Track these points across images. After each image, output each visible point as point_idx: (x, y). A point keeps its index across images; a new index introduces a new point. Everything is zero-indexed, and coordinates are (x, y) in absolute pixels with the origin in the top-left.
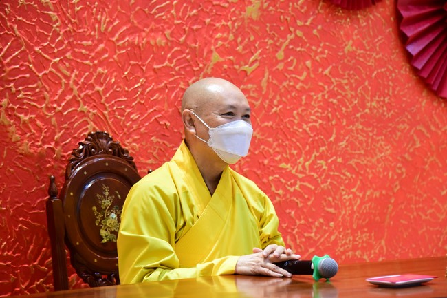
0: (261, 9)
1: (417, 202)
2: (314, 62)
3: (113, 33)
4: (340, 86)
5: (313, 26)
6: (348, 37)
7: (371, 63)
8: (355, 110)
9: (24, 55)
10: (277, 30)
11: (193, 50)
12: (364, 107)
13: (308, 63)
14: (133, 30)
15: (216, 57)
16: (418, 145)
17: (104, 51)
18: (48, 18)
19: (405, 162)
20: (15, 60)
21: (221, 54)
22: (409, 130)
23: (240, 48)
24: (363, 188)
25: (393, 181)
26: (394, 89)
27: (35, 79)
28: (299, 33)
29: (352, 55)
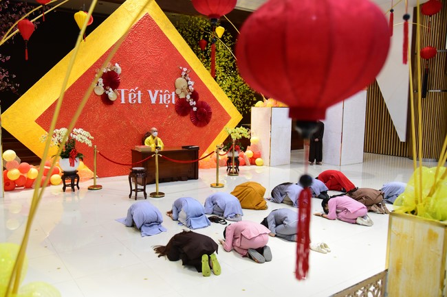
5: (178, 118)
6: (183, 119)
7: (187, 122)
16: (193, 132)
19: (192, 134)
22: (192, 130)
23: (168, 121)
26: (190, 125)
28: (176, 119)
29: (184, 121)
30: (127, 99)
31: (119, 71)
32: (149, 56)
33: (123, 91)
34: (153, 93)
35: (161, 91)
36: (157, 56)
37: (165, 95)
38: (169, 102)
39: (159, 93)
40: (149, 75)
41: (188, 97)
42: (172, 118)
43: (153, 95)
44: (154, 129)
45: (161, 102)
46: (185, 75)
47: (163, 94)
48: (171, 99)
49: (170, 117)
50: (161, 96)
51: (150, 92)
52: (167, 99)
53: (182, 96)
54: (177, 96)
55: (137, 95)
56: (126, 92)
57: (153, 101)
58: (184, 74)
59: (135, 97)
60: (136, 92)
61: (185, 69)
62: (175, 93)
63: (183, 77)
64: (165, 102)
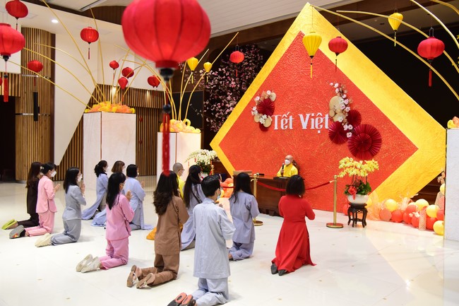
5: (332, 146)
6: (339, 148)
11: (313, 150)
15: (316, 151)
23: (320, 150)
28: (330, 148)
29: (340, 151)
30: (279, 125)
31: (274, 97)
33: (276, 117)
34: (305, 118)
35: (313, 115)
38: (321, 126)
39: (311, 117)
40: (301, 97)
42: (325, 146)
43: (305, 120)
45: (312, 127)
46: (341, 93)
47: (314, 117)
48: (323, 124)
49: (322, 144)
50: (313, 120)
51: (301, 116)
52: (319, 123)
53: (336, 119)
54: (331, 119)
55: (289, 121)
56: (279, 118)
57: (304, 126)
58: (337, 90)
59: (286, 122)
60: (288, 117)
61: (336, 85)
62: (329, 116)
63: (339, 94)
64: (317, 127)
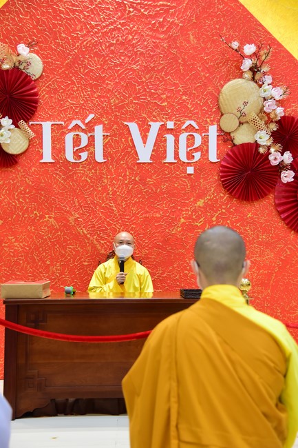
0: (204, 202)
1: (288, 276)
2: (231, 221)
3: (138, 214)
4: (245, 230)
5: (231, 207)
6: (249, 211)
7: (262, 221)
8: (254, 239)
9: (103, 222)
10: (213, 210)
11: (172, 218)
12: (258, 238)
13: (229, 222)
14: (147, 212)
15: (182, 220)
16: (289, 253)
17: (134, 220)
18: (113, 210)
19: (282, 260)
20: (100, 224)
21: (185, 219)
22: (284, 247)
23: (194, 217)
24: (258, 269)
25: (274, 267)
26: (274, 231)
27: (107, 229)
28: (224, 211)
29: (251, 218)
30: (58, 149)
31: (36, 67)
32: (130, 19)
33: (47, 127)
34: (145, 131)
35: (170, 125)
36: (157, 15)
37: (183, 137)
38: (197, 156)
39: (164, 129)
40: (131, 75)
41: (264, 138)
43: (144, 139)
44: (124, 235)
45: (170, 158)
46: (254, 70)
47: (176, 133)
48: (204, 148)
49: (200, 203)
50: (170, 138)
51: (134, 127)
52: (191, 147)
53: (242, 137)
54: (225, 137)
55: (92, 139)
56: (55, 128)
57: (145, 154)
58: (247, 64)
59: (84, 142)
60: (90, 128)
61: (249, 49)
62: (220, 130)
63: (248, 75)
64: (183, 157)
